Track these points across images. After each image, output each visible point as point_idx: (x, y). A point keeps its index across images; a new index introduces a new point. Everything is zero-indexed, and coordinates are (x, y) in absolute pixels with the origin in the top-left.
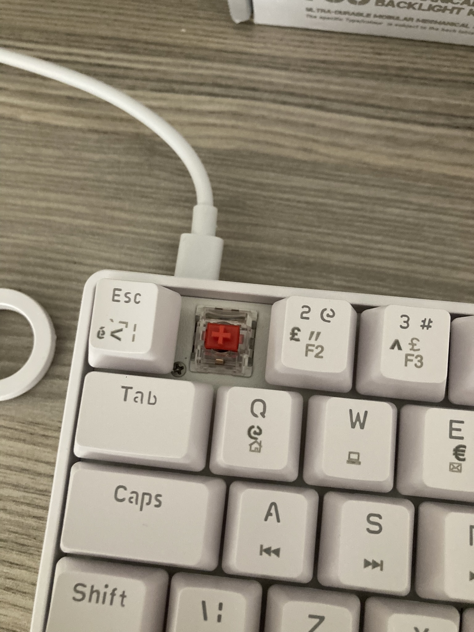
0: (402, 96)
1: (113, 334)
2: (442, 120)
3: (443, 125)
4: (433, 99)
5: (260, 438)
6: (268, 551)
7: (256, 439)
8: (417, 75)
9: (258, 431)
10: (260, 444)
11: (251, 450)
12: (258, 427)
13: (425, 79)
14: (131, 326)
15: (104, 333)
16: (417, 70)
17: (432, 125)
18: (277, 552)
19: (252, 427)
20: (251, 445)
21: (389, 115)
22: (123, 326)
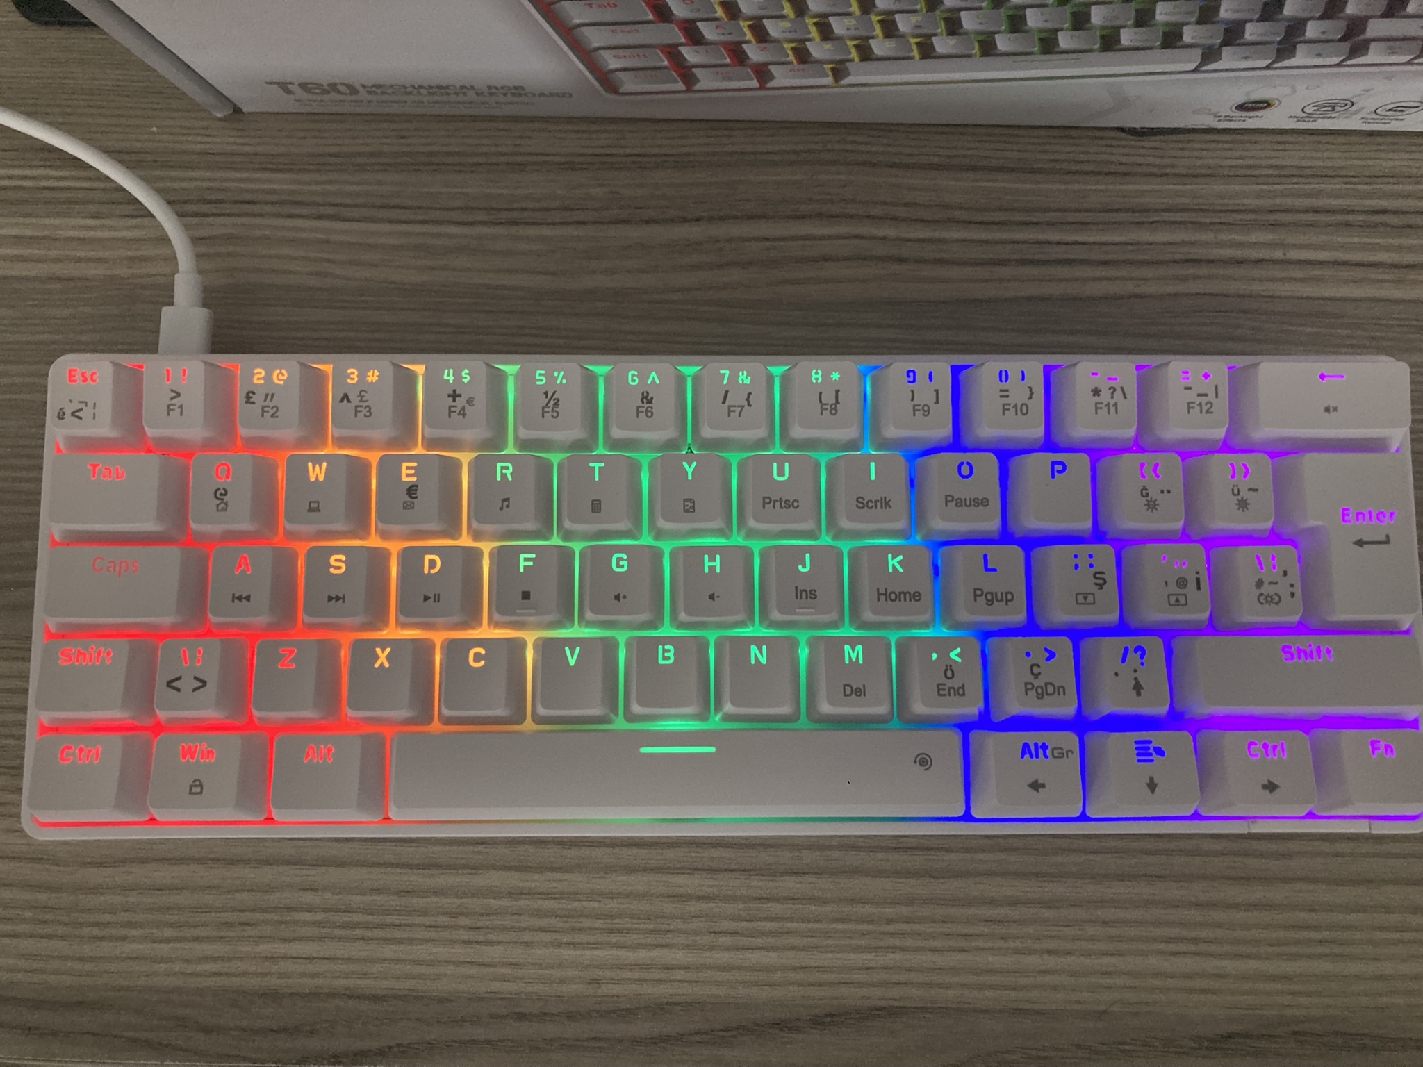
0: (434, 190)
1: (73, 414)
2: (481, 216)
3: (484, 223)
4: (469, 190)
5: (225, 498)
6: (240, 598)
7: (222, 499)
8: (450, 160)
9: (223, 492)
10: (226, 504)
11: (218, 510)
12: (224, 489)
13: (461, 164)
14: (90, 405)
15: (64, 414)
16: (449, 154)
17: (472, 224)
18: (248, 598)
19: (218, 489)
20: (218, 506)
21: (419, 217)
22: (82, 405)
